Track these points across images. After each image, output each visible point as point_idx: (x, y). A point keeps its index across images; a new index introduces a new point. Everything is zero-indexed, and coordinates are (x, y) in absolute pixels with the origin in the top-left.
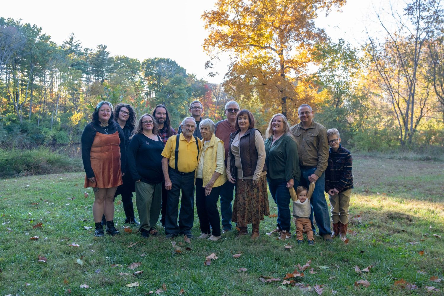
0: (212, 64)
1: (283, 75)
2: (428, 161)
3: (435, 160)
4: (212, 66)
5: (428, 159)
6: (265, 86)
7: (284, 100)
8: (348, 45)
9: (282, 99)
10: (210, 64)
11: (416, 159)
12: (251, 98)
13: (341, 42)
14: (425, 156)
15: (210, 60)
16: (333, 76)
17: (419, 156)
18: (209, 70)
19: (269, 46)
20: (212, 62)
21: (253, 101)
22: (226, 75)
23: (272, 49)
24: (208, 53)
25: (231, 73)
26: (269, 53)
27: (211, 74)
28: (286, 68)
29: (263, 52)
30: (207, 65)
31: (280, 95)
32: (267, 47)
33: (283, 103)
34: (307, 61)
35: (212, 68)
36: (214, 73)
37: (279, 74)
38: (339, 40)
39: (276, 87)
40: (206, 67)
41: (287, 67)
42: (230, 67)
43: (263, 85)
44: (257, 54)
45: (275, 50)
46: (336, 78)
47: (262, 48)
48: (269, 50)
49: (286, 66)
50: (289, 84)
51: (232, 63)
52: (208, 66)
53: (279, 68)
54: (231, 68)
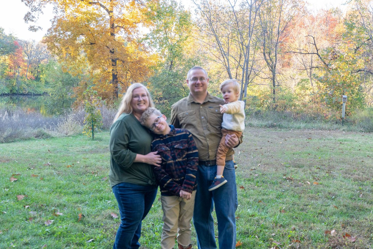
0: (33, 17)
1: (112, 34)
2: (274, 128)
3: (280, 127)
4: (34, 19)
5: (272, 126)
6: (93, 45)
7: (114, 61)
8: (181, 8)
9: (113, 61)
10: (31, 17)
11: (261, 126)
12: (76, 58)
13: (174, 4)
14: (270, 122)
15: (31, 12)
16: (167, 38)
17: (265, 123)
18: (30, 23)
19: (98, 2)
20: (33, 14)
21: (79, 61)
22: (48, 31)
23: (101, 5)
24: (27, 3)
25: (55, 29)
26: (97, 9)
27: (32, 29)
28: (116, 27)
29: (91, 8)
30: (27, 17)
31: (110, 55)
32: (95, 3)
33: (114, 64)
34: (137, 21)
35: (33, 21)
36: (35, 27)
37: (109, 34)
38: (172, 2)
39: (105, 47)
40: (26, 20)
41: (118, 26)
42: (53, 22)
43: (91, 44)
44: (84, 10)
45: (104, 7)
46: (169, 40)
47: (90, 3)
48: (98, 6)
49: (116, 25)
50: (120, 44)
51: (55, 17)
52: (29, 19)
53: (108, 26)
54: (55, 23)
